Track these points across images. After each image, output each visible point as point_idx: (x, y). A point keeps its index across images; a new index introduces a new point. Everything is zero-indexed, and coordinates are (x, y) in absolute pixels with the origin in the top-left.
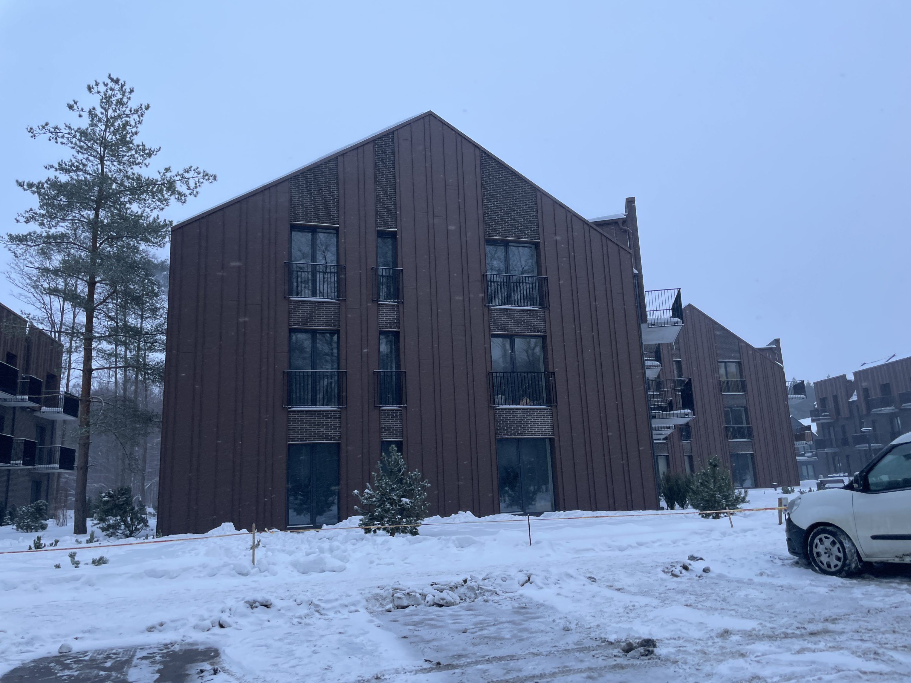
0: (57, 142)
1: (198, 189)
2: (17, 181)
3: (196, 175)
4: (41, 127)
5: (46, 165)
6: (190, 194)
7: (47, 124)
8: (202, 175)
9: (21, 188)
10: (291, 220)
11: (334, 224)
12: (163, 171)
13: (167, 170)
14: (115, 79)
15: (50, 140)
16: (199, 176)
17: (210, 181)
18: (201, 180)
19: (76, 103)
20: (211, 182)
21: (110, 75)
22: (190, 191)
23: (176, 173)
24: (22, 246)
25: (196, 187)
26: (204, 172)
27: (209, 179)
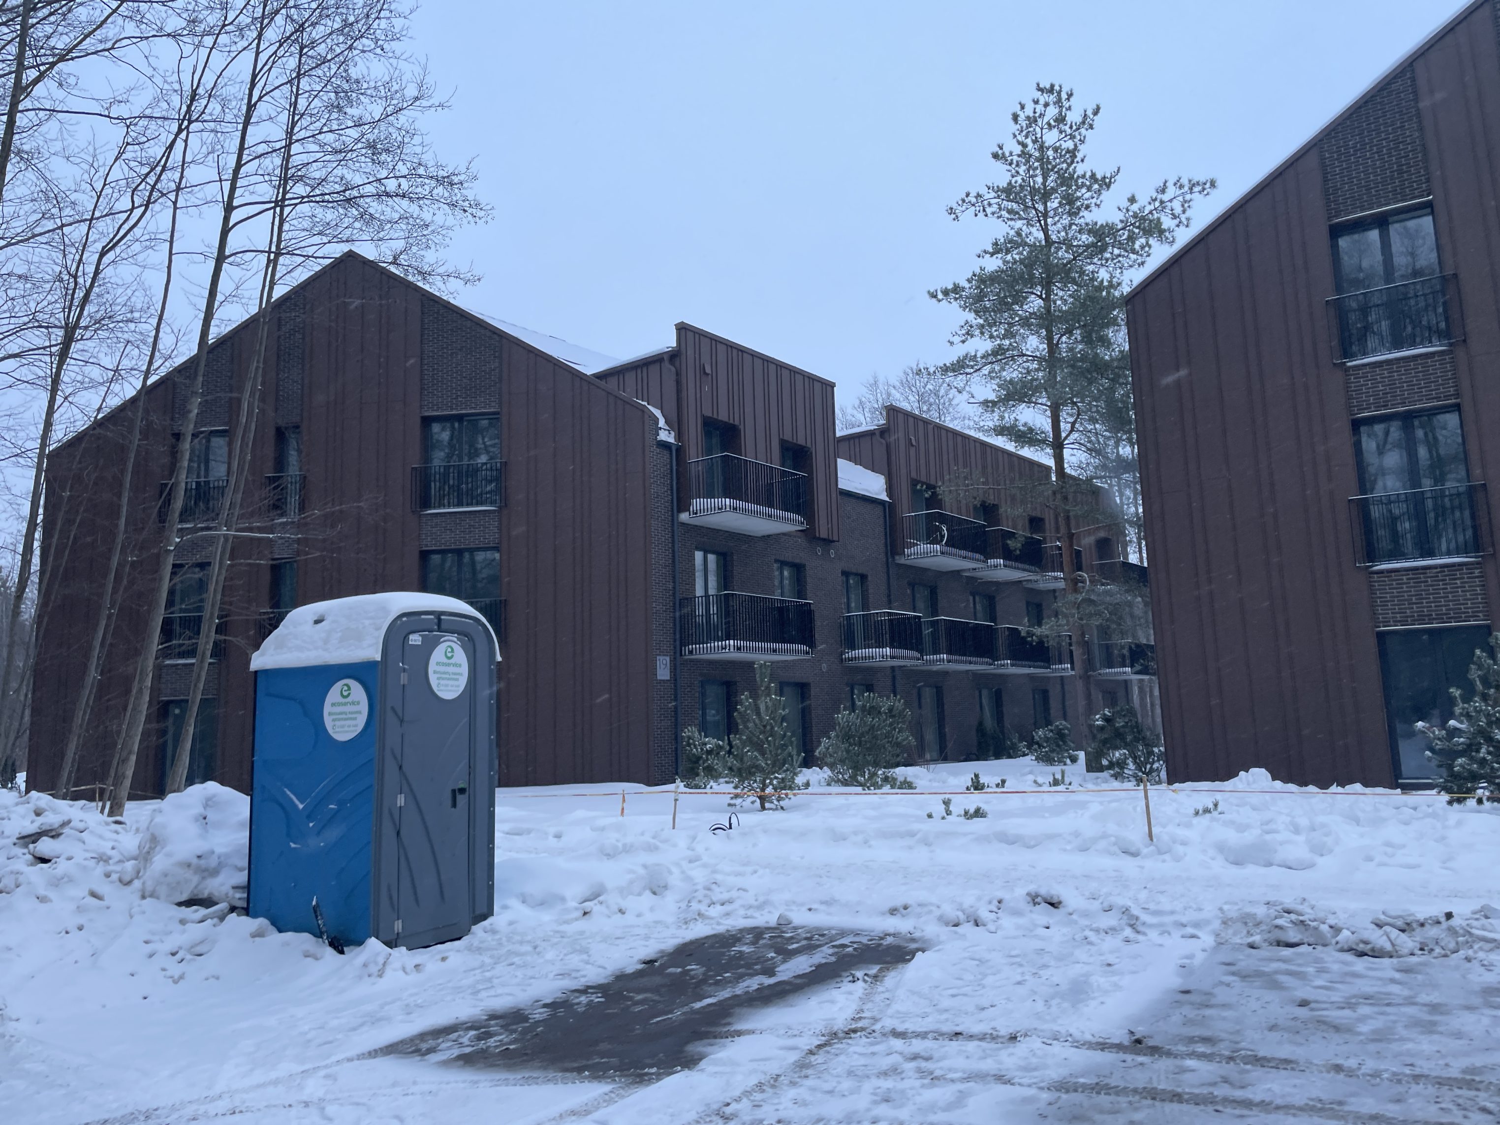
0: (986, 215)
1: (1189, 213)
2: (929, 292)
3: (1179, 192)
4: (960, 203)
5: (979, 252)
6: (1178, 226)
7: (968, 195)
8: (1186, 188)
9: (934, 300)
10: (1329, 218)
11: (1422, 196)
12: (1125, 204)
13: (1132, 200)
14: (1048, 86)
15: (976, 215)
16: (1182, 191)
17: (1205, 192)
18: (1188, 197)
19: (1001, 148)
20: (1208, 194)
21: (1038, 85)
22: (1176, 221)
23: (1149, 199)
24: (961, 376)
25: (1184, 212)
26: (1190, 181)
27: (1204, 189)
